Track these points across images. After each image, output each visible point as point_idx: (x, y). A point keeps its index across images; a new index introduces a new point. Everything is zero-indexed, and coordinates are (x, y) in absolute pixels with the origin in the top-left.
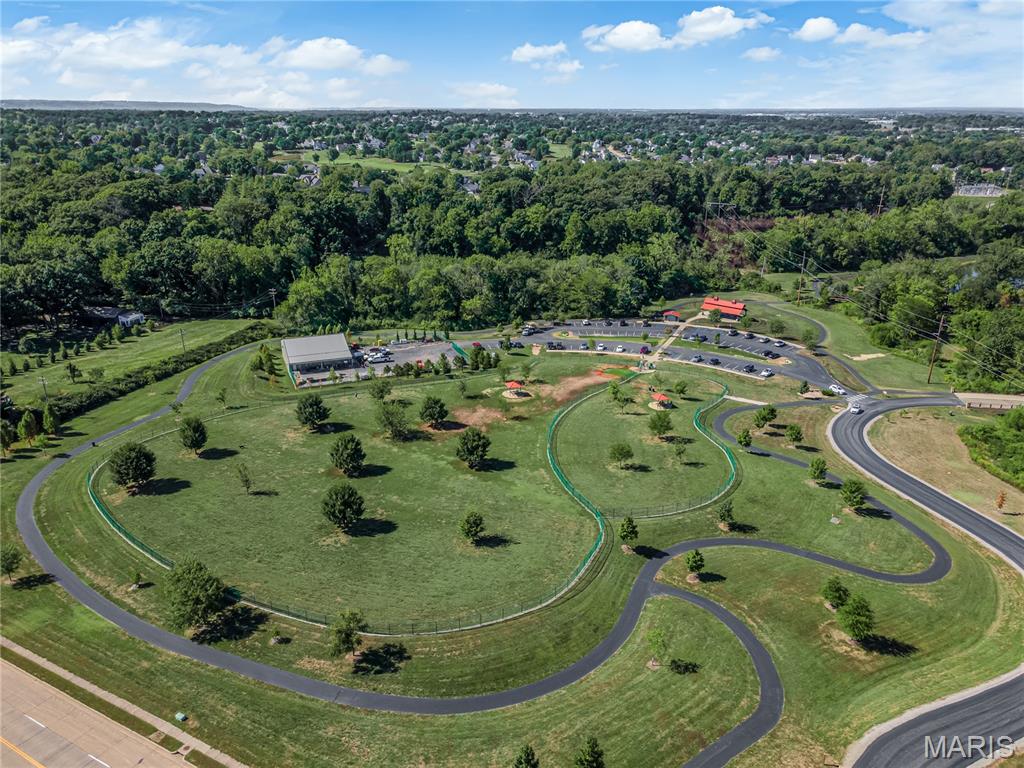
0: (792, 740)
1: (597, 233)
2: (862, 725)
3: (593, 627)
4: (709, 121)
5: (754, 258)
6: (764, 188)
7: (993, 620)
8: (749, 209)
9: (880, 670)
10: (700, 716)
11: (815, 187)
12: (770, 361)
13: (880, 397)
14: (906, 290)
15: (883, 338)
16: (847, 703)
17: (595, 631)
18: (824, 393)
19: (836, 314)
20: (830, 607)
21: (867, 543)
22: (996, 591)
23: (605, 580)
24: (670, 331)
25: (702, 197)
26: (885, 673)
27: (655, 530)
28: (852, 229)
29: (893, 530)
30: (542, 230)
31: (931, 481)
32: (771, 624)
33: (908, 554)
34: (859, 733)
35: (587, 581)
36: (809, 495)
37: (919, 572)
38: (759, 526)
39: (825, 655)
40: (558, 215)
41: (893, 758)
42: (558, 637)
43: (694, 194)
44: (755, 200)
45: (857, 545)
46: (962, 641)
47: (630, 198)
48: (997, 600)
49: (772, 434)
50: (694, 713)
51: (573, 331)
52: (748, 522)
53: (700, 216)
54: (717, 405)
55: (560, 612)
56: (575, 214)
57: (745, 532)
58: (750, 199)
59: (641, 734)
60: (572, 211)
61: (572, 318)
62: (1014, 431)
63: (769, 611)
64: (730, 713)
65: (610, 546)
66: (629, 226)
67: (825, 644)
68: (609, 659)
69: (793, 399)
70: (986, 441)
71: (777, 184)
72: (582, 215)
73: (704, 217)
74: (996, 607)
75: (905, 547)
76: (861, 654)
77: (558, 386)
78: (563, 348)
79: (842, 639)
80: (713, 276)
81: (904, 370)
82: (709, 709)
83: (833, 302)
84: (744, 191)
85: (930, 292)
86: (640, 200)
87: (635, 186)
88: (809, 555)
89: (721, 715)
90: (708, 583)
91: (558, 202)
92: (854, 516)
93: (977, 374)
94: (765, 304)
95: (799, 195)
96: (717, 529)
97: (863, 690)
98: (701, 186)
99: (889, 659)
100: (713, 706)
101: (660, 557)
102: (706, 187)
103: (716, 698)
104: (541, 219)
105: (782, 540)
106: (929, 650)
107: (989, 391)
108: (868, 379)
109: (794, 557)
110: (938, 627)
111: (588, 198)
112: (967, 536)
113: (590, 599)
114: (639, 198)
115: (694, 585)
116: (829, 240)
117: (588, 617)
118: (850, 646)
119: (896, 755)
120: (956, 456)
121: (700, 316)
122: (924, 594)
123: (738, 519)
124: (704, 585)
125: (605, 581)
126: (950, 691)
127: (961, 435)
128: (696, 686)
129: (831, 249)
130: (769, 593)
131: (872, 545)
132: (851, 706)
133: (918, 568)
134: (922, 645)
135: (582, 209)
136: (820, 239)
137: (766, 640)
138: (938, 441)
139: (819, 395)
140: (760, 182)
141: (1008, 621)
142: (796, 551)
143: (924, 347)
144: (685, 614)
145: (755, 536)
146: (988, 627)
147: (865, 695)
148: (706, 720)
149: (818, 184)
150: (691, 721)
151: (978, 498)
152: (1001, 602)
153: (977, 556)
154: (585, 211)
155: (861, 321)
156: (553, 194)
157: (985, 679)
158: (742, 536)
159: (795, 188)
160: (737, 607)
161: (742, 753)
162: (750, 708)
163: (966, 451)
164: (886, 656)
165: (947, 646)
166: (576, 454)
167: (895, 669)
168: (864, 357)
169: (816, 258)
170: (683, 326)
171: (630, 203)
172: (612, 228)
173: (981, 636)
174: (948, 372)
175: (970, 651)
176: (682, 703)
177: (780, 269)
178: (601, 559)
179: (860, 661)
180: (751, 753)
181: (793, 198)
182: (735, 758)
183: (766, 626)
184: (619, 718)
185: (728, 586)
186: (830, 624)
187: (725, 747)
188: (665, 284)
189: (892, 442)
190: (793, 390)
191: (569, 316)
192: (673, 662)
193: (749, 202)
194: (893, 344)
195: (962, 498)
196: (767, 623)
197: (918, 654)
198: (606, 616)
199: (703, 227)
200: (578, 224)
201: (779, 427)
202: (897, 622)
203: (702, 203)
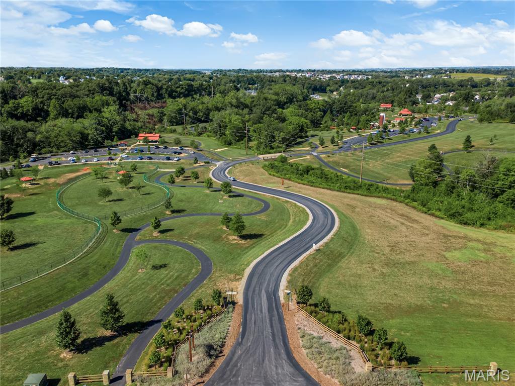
0: (220, 276)
1: (70, 111)
2: (249, 262)
3: (102, 267)
4: (126, 71)
5: (161, 121)
6: (159, 89)
7: (290, 219)
8: (153, 99)
9: (252, 245)
10: (172, 282)
11: (183, 88)
12: (177, 156)
13: (229, 161)
14: (230, 121)
15: (225, 142)
16: (241, 258)
17: (104, 267)
18: (205, 163)
19: (204, 137)
20: (226, 229)
21: (236, 206)
22: (288, 211)
23: (107, 245)
24: (123, 150)
25: (128, 94)
26: (254, 245)
27: (132, 221)
28: (203, 103)
29: (246, 200)
30: (32, 111)
31: (256, 183)
32: (200, 240)
33: (254, 205)
34: (248, 265)
35: (94, 247)
36: (207, 195)
37: (259, 210)
38: (186, 209)
39: (228, 246)
40: (41, 102)
41: (264, 268)
42: (80, 275)
43: (123, 91)
44: (155, 94)
45: (232, 207)
46: (280, 228)
47: (87, 93)
48: (289, 213)
49: (184, 180)
50: (169, 282)
51: (65, 157)
52: (181, 208)
53: (128, 103)
54: (155, 174)
55: (79, 264)
56: (54, 100)
57: (180, 212)
58: (153, 94)
59: (141, 298)
60: (52, 99)
61: (63, 152)
62: (281, 163)
63: (199, 236)
64: (188, 277)
65: (106, 232)
66: (89, 106)
67: (226, 242)
68: (116, 277)
69: (191, 167)
70: (272, 168)
71: (165, 87)
72: (58, 101)
73: (131, 103)
74: (290, 216)
75: (252, 204)
76: (243, 242)
77: (59, 179)
78: (59, 164)
79: (234, 238)
80: (142, 127)
81: (237, 152)
82: (176, 279)
83: (201, 134)
84: (149, 90)
85: (240, 121)
86: (93, 94)
87: (88, 87)
88: (212, 214)
89: (183, 279)
90: (165, 234)
91: (40, 95)
92: (228, 198)
93: (264, 149)
94: (170, 137)
95: (176, 92)
96: (165, 214)
97: (246, 252)
98: (127, 88)
99: (254, 240)
100: (178, 276)
101: (137, 231)
102: (129, 89)
103: (179, 273)
104: (30, 105)
105: (199, 212)
106: (269, 234)
107: (269, 153)
108: (223, 156)
109: (205, 217)
110: (270, 226)
111: (59, 92)
112: (274, 197)
113: (99, 254)
114: (91, 93)
115: (158, 236)
116: (194, 108)
117: (98, 263)
118: (237, 240)
119: (265, 266)
120: (263, 174)
121: (138, 143)
122: (263, 217)
123: (175, 208)
124: (163, 235)
125: (105, 246)
126: (280, 241)
127: (263, 168)
128: (167, 272)
129: (195, 113)
130: (197, 230)
131: (238, 206)
132: (242, 259)
133: (258, 209)
134: (266, 233)
135: (57, 98)
136: (190, 108)
137: (199, 246)
138: (255, 171)
139: (204, 164)
140: (156, 86)
141: (295, 219)
142: (205, 215)
143: (242, 144)
144: (155, 248)
145: (185, 213)
146: (288, 222)
147: (248, 254)
148: (175, 283)
149: (184, 86)
150: (168, 285)
151: (274, 185)
152: (291, 214)
153: (278, 202)
154: (60, 99)
155: (215, 138)
156: (36, 91)
157: (292, 234)
158: (179, 214)
159: (174, 88)
160: (183, 238)
161: (197, 289)
162: (197, 272)
163: (266, 172)
164: (253, 240)
165: (275, 231)
166: (77, 202)
167: (258, 243)
168: (219, 150)
169: (190, 117)
170: (130, 148)
171: (88, 95)
172: (79, 108)
173: (286, 225)
174: (253, 150)
175: (284, 230)
176: (161, 280)
177: (174, 124)
178: (101, 237)
179: (243, 244)
180: (201, 288)
181: (174, 93)
182: (194, 292)
183: (198, 242)
184: (127, 296)
185: (176, 232)
186: (228, 234)
187: (188, 290)
188: (116, 132)
189: (238, 174)
190: (191, 164)
191: (61, 151)
192: (153, 266)
193: (153, 95)
194: (230, 144)
195: (269, 186)
196: (199, 240)
197: (266, 236)
198: (110, 260)
199: (131, 108)
200: (57, 106)
201: (187, 177)
202: (254, 228)
203: (128, 97)
